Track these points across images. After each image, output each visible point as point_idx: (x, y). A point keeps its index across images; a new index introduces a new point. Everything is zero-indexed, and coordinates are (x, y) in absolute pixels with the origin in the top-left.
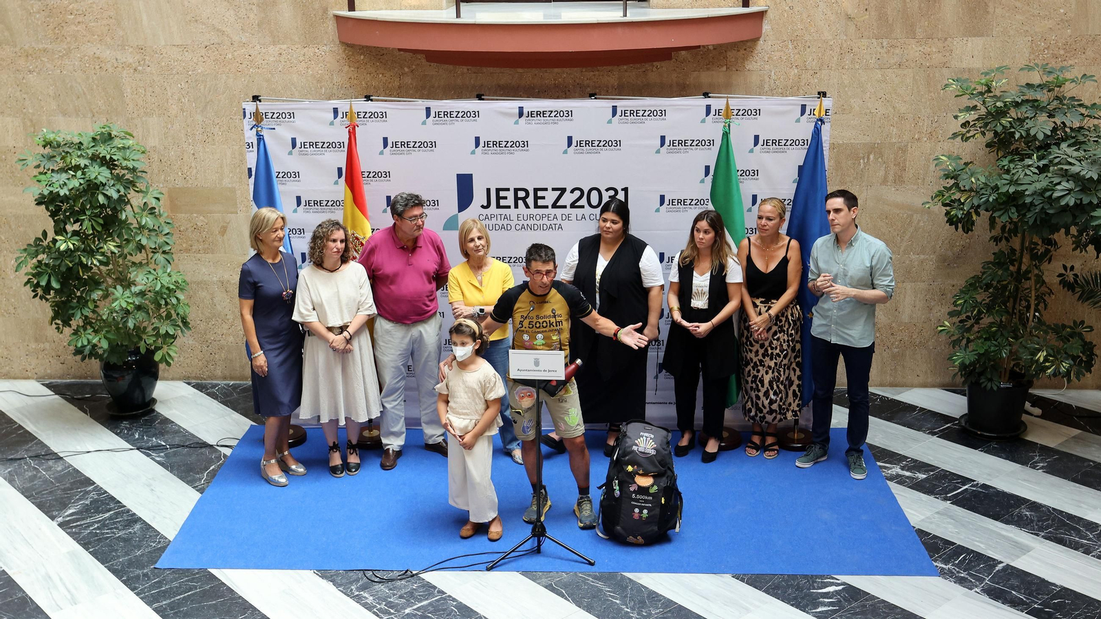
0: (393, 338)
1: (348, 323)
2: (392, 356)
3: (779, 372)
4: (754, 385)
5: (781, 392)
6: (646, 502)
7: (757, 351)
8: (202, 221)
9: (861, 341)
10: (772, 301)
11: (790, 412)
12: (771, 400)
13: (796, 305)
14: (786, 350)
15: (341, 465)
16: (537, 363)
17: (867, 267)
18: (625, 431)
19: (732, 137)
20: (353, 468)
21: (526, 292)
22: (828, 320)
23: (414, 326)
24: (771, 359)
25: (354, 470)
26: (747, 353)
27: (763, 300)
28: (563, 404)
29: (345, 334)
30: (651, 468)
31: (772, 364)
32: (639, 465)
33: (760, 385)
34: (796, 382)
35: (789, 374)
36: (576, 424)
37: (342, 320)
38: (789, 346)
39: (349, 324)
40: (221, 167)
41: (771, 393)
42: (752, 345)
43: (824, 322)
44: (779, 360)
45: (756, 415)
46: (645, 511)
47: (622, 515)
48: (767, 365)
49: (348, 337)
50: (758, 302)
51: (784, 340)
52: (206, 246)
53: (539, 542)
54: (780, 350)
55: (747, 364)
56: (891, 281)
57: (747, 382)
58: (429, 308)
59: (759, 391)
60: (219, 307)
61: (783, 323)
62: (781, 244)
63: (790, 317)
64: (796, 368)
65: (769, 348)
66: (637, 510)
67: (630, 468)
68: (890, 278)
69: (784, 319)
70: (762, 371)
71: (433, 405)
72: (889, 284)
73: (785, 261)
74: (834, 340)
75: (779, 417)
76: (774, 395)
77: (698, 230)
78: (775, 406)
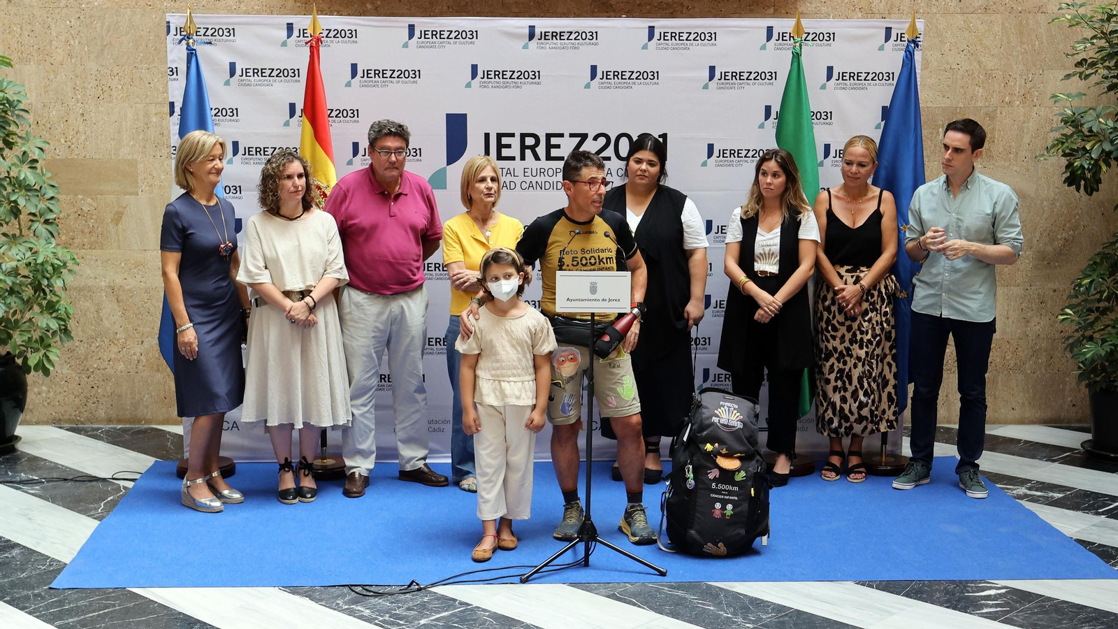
0: (365, 314)
1: (311, 286)
2: (364, 340)
3: (870, 365)
4: (839, 383)
5: (873, 392)
6: (730, 493)
7: (843, 336)
8: (90, 205)
9: (982, 314)
10: (862, 268)
11: (884, 422)
12: (861, 402)
13: (890, 276)
14: (880, 335)
15: (294, 488)
16: (593, 289)
17: (988, 215)
18: (699, 400)
19: (803, 59)
20: (308, 493)
21: (563, 220)
22: (937, 288)
23: (394, 299)
24: (861, 347)
25: (309, 496)
26: (828, 342)
27: (850, 268)
28: (615, 370)
29: (308, 299)
30: (738, 447)
31: (862, 353)
32: (721, 442)
33: (847, 382)
34: (892, 382)
35: (883, 370)
36: (632, 397)
37: (304, 282)
38: (882, 329)
39: (312, 289)
40: (119, 133)
41: (861, 393)
42: (835, 329)
43: (932, 292)
44: (871, 348)
45: (840, 425)
46: (729, 507)
47: (697, 515)
48: (855, 356)
49: (312, 304)
50: (842, 271)
51: (877, 322)
52: (93, 239)
53: (587, 550)
54: (872, 336)
55: (829, 355)
56: (1019, 234)
57: (828, 381)
58: (415, 278)
59: (846, 390)
60: (106, 323)
61: (876, 298)
62: (870, 195)
63: (883, 291)
64: (892, 362)
65: (858, 333)
66: (718, 506)
67: (709, 447)
68: (1018, 229)
69: (876, 293)
70: (851, 362)
71: (413, 416)
72: (1017, 237)
73: (877, 216)
74: (946, 314)
75: (870, 426)
76: (864, 396)
77: (765, 174)
78: (865, 412)
